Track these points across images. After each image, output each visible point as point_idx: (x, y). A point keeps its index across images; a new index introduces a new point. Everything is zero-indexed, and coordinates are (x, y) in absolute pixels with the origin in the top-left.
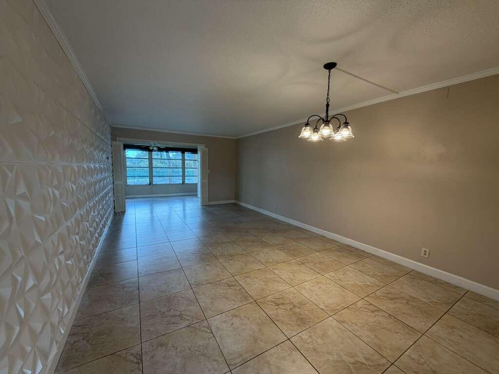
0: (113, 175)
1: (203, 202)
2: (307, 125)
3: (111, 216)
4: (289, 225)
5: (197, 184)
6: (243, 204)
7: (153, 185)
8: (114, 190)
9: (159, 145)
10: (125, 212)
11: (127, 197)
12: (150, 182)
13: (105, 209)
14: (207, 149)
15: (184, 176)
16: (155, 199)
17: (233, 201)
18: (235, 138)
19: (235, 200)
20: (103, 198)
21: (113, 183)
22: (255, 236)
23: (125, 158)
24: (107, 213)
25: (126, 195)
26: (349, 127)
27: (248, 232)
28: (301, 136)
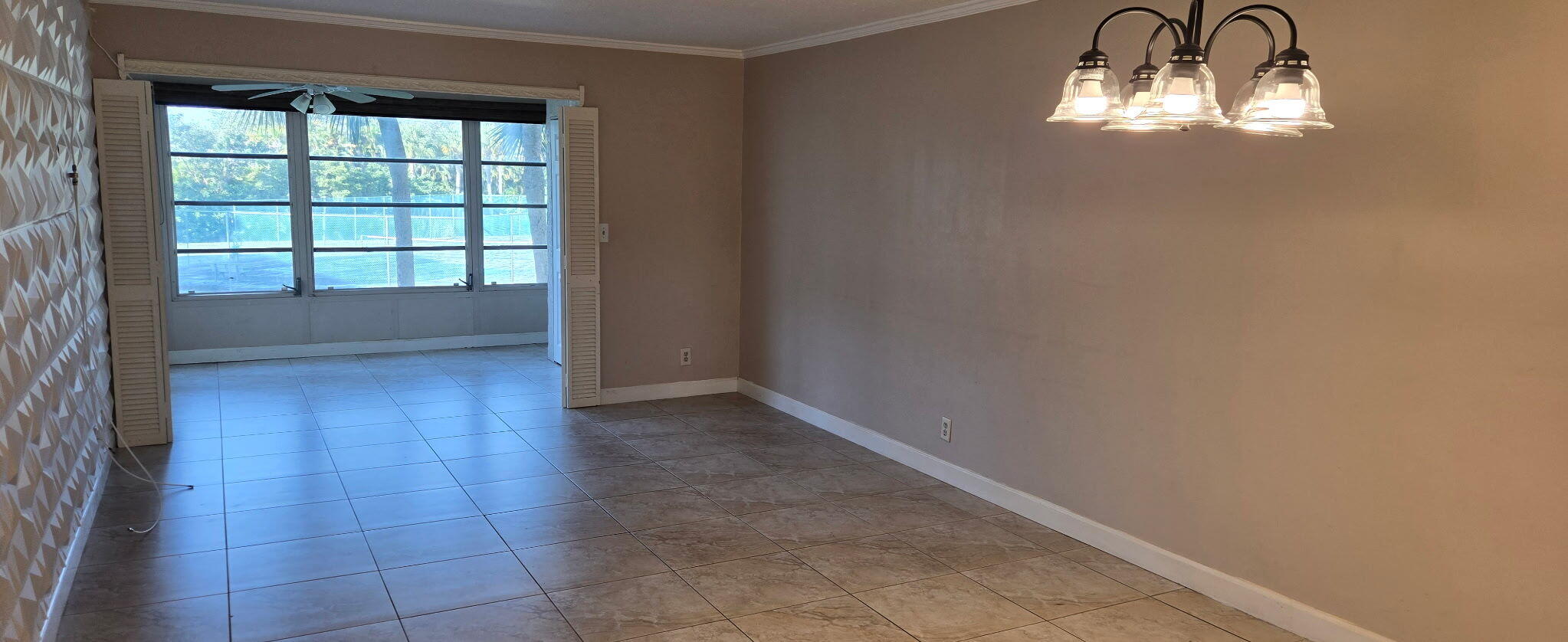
0: (103, 258)
1: (574, 385)
2: (1090, 59)
3: (99, 472)
4: (1014, 524)
5: (546, 285)
6: (782, 403)
7: (315, 294)
8: (108, 332)
9: (341, 90)
10: (167, 445)
11: (176, 356)
12: (298, 281)
13: (66, 448)
14: (593, 114)
15: (475, 248)
16: (324, 368)
17: (730, 385)
18: (739, 54)
19: (741, 376)
20: (52, 393)
21: (105, 295)
22: (837, 585)
23: (160, 154)
24: (80, 465)
25: (172, 348)
26: (1308, 75)
27: (799, 562)
28: (1058, 116)
